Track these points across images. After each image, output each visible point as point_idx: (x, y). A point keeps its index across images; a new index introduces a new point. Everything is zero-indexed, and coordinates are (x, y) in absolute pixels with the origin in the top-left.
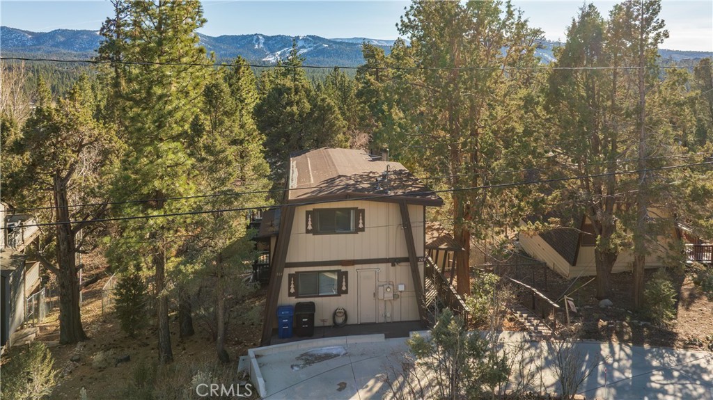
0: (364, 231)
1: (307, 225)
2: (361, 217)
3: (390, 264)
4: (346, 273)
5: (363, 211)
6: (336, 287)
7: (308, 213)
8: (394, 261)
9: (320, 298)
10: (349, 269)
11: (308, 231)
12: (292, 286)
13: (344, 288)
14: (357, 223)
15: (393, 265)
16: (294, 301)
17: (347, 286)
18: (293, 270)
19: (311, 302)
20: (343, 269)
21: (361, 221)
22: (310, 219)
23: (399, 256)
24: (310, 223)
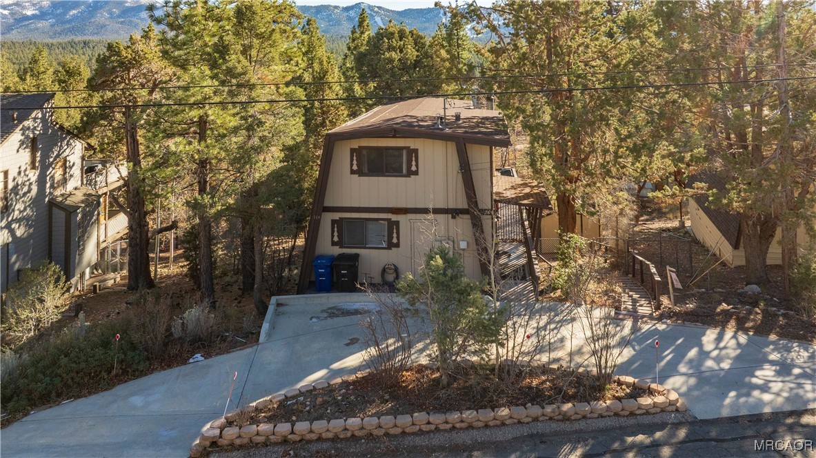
0: (418, 175)
1: (352, 165)
2: (414, 159)
3: (450, 216)
4: (397, 223)
5: (416, 151)
6: (386, 239)
7: (352, 151)
8: (455, 213)
9: (368, 250)
10: (401, 218)
11: (353, 172)
12: (336, 234)
13: (395, 241)
14: (409, 166)
15: (454, 217)
16: (337, 251)
17: (398, 238)
18: (337, 216)
19: (356, 254)
20: (394, 218)
21: (414, 163)
22: (355, 158)
23: (460, 206)
24: (355, 162)
